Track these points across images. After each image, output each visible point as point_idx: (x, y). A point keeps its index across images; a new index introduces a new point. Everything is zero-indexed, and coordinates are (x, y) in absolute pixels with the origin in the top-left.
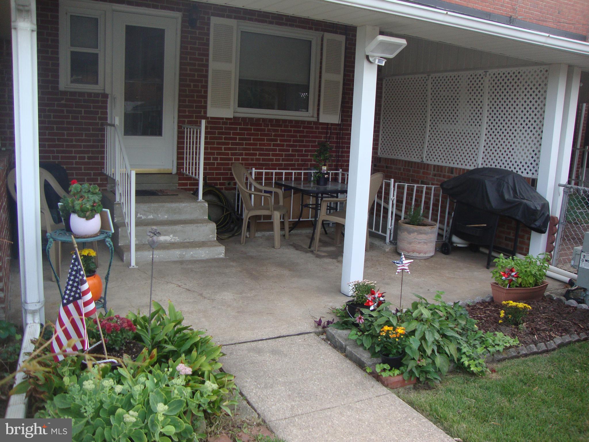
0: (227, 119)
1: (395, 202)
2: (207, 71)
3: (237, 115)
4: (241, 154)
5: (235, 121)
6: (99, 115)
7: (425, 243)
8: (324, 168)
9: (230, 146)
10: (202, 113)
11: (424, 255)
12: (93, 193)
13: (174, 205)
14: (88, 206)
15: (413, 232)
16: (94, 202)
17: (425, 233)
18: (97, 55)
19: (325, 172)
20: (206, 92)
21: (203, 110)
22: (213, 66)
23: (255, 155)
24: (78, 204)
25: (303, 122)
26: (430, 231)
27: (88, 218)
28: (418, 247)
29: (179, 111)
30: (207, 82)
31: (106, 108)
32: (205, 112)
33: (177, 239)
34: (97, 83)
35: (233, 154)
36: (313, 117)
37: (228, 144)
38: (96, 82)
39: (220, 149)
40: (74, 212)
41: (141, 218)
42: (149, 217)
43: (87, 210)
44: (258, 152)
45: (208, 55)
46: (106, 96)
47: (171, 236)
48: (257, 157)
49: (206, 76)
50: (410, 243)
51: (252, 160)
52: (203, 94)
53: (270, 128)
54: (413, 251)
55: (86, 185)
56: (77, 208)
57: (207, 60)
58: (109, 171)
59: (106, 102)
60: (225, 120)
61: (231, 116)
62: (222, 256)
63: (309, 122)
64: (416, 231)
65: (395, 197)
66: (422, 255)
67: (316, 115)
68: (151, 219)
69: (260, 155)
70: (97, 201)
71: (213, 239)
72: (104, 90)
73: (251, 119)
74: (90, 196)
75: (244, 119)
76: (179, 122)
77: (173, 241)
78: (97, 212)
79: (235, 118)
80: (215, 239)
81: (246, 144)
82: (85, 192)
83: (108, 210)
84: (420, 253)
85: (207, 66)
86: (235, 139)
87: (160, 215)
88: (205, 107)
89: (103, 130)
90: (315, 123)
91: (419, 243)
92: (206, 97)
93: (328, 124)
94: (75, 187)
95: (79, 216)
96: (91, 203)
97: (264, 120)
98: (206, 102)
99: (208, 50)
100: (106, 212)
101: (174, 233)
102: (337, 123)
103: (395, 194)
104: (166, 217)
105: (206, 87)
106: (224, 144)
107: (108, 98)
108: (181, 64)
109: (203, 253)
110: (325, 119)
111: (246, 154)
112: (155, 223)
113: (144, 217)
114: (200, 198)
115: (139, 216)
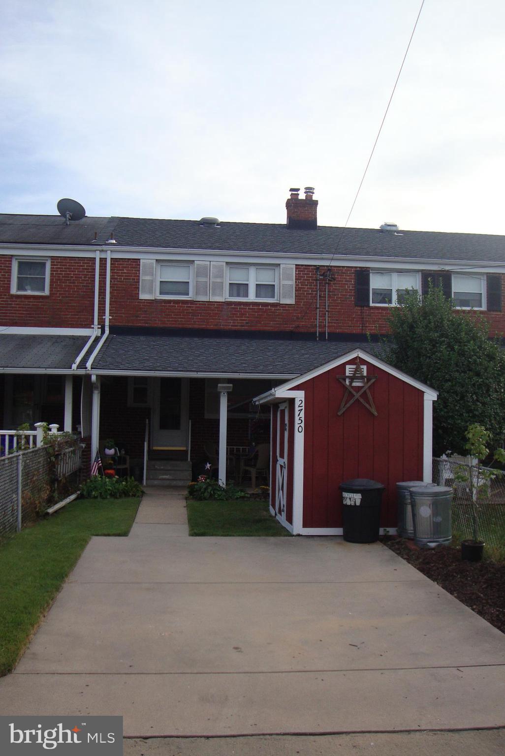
10: (202, 416)
12: (111, 442)
19: (254, 446)
20: (204, 405)
27: (110, 449)
29: (190, 416)
31: (150, 415)
32: (204, 416)
33: (171, 477)
38: (146, 402)
40: (106, 447)
57: (204, 388)
59: (150, 412)
70: (113, 444)
71: (190, 479)
72: (150, 406)
77: (169, 478)
78: (113, 448)
82: (109, 441)
88: (204, 413)
92: (204, 408)
95: (107, 449)
96: (111, 445)
98: (204, 410)
100: (116, 449)
101: (170, 474)
105: (204, 402)
107: (152, 409)
109: (180, 483)
112: (162, 470)
113: (158, 468)
114: (189, 460)
115: (156, 467)
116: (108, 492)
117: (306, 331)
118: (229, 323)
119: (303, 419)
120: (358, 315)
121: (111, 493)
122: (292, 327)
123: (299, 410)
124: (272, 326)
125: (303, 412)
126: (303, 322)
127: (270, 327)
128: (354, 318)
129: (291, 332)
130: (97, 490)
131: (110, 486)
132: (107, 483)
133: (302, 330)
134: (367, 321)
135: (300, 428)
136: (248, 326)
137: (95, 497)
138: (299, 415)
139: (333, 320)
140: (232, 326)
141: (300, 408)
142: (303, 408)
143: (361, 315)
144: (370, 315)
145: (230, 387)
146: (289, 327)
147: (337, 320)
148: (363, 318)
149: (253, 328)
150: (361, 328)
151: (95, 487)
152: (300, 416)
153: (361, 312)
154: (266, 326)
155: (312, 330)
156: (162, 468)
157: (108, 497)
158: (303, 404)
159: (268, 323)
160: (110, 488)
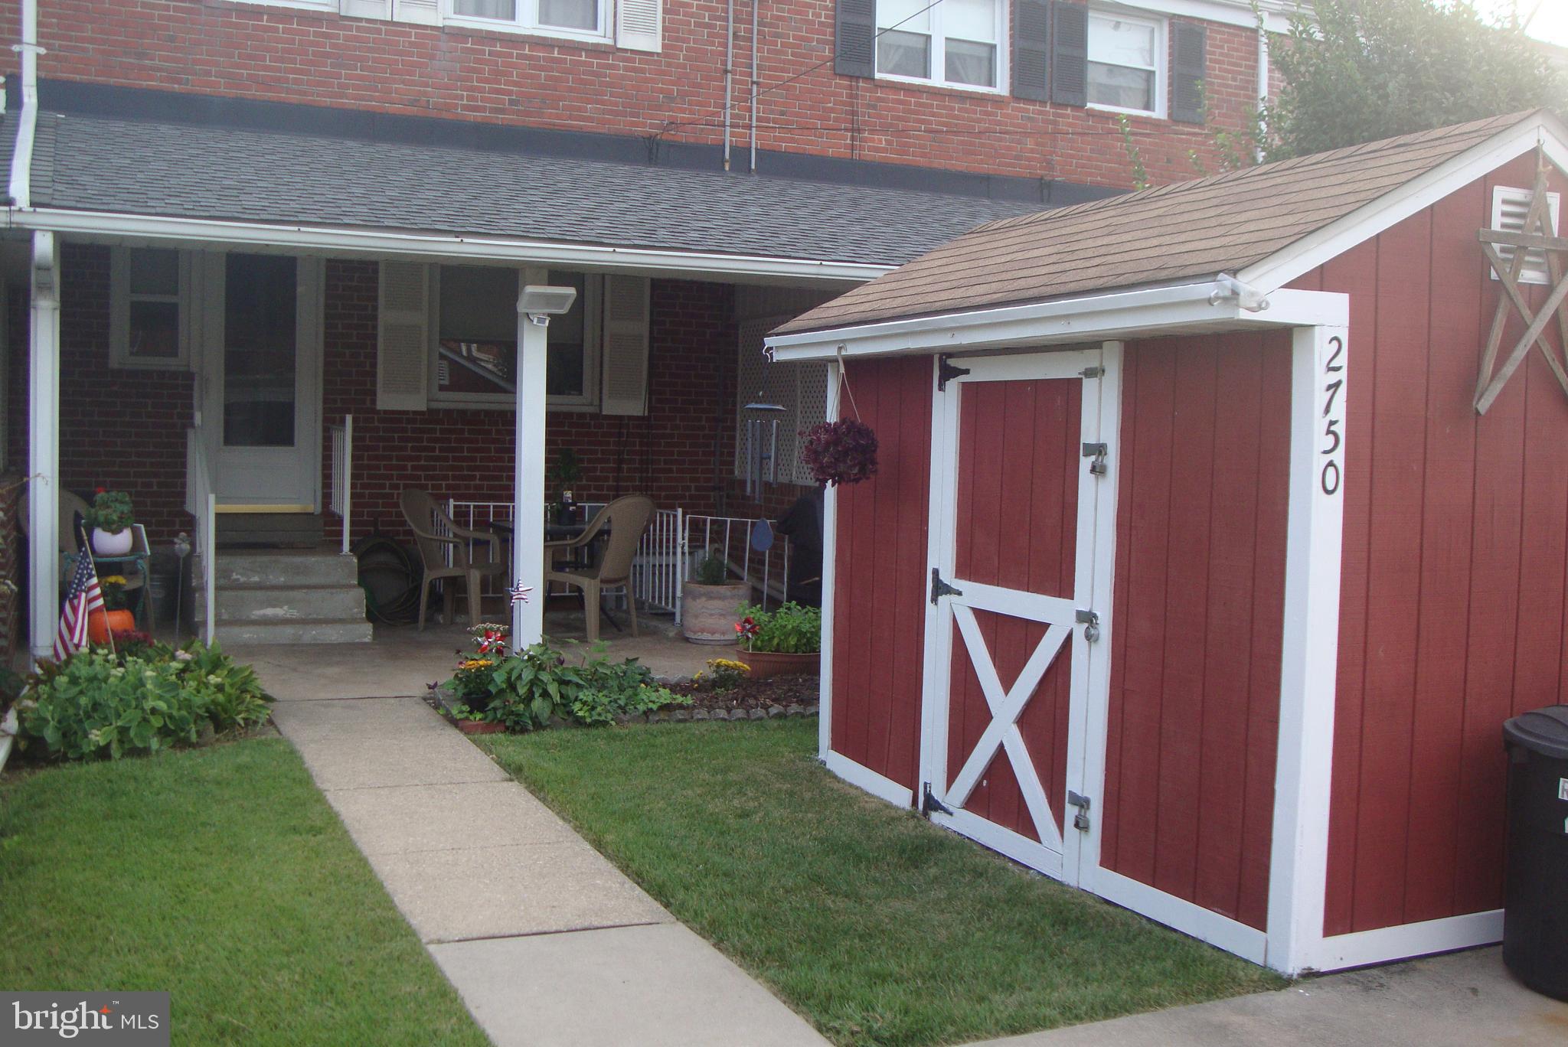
0: (415, 412)
1: (686, 549)
2: (375, 327)
3: (435, 405)
4: (445, 478)
5: (431, 416)
6: (179, 410)
7: (721, 615)
8: (568, 494)
9: (422, 463)
10: (368, 402)
11: (722, 638)
12: (122, 502)
13: (298, 560)
14: (115, 517)
15: (701, 595)
16: (122, 513)
17: (722, 598)
18: (175, 306)
19: (570, 501)
20: (374, 365)
21: (369, 398)
22: (386, 317)
23: (473, 478)
24: (102, 514)
25: (570, 415)
26: (729, 593)
27: (116, 532)
28: (709, 622)
29: (325, 401)
30: (375, 346)
31: (191, 397)
32: (374, 402)
33: (294, 614)
34: (175, 355)
35: (427, 478)
36: (591, 405)
37: (418, 458)
38: (173, 352)
39: (404, 468)
40: (99, 525)
41: (238, 580)
42: (252, 579)
43: (114, 522)
44: (477, 474)
45: (375, 299)
46: (189, 376)
47: (286, 608)
48: (478, 482)
49: (375, 337)
50: (696, 617)
51: (468, 487)
52: (368, 369)
53: (500, 427)
54: (702, 631)
55: (114, 494)
56: (101, 519)
57: (375, 308)
58: (189, 508)
59: (191, 387)
60: (411, 416)
61: (424, 408)
62: (368, 639)
63: (582, 415)
64: (704, 595)
65: (686, 541)
66: (717, 637)
67: (596, 402)
68: (255, 583)
69: (482, 478)
70: (126, 511)
71: (359, 616)
72: (189, 366)
73: (463, 412)
74: (118, 505)
75: (448, 412)
76: (325, 420)
77: (288, 616)
78: (126, 526)
79: (430, 411)
80: (364, 616)
81: (455, 459)
82: (112, 501)
83: (142, 526)
84: (713, 633)
85: (375, 318)
86: (433, 450)
87: (271, 577)
88: (374, 393)
89: (184, 436)
90: (594, 416)
91: (711, 615)
92: (374, 375)
93: (621, 418)
94: (101, 496)
95: (104, 530)
96: (118, 514)
97: (488, 413)
98: (374, 383)
99: (376, 289)
100: (139, 528)
101: (289, 602)
102: (640, 414)
103: (687, 534)
104: (282, 579)
105: (374, 356)
106: (410, 458)
107: (193, 379)
108: (327, 316)
109: (333, 634)
110: (613, 407)
111: (455, 478)
112: (259, 587)
113: (242, 579)
114: (346, 546)
115: (235, 576)
116: (152, 719)
117: (692, 140)
118: (456, 97)
119: (1340, 429)
120: (843, 103)
121: (165, 725)
122: (652, 126)
123: (1329, 387)
124: (590, 119)
125: (1342, 392)
126: (683, 111)
127: (583, 119)
128: (832, 110)
129: (651, 139)
130: (105, 721)
131: (160, 698)
132: (149, 686)
133: (683, 136)
134: (865, 123)
135: (1331, 471)
136: (518, 113)
137: (103, 753)
138: (1327, 410)
139: (772, 112)
140: (465, 108)
141: (1333, 377)
142: (1343, 375)
143: (852, 105)
144: (874, 107)
145: (566, 297)
146: (646, 125)
147: (783, 113)
148: (853, 113)
149: (531, 121)
150: (848, 142)
151: (96, 706)
152: (1331, 416)
153: (851, 96)
154: (570, 118)
155: (711, 139)
156: (256, 579)
157: (155, 743)
158: (1342, 360)
159: (580, 109)
160: (162, 705)
